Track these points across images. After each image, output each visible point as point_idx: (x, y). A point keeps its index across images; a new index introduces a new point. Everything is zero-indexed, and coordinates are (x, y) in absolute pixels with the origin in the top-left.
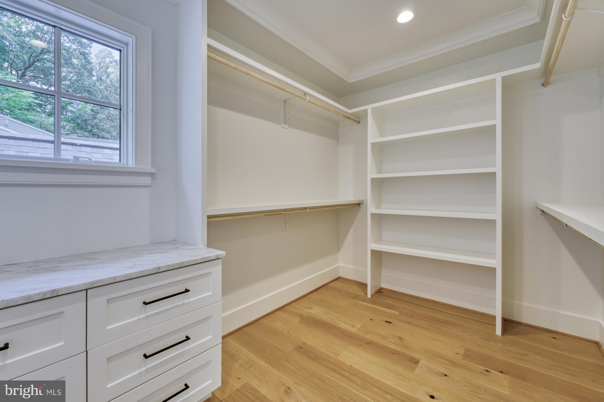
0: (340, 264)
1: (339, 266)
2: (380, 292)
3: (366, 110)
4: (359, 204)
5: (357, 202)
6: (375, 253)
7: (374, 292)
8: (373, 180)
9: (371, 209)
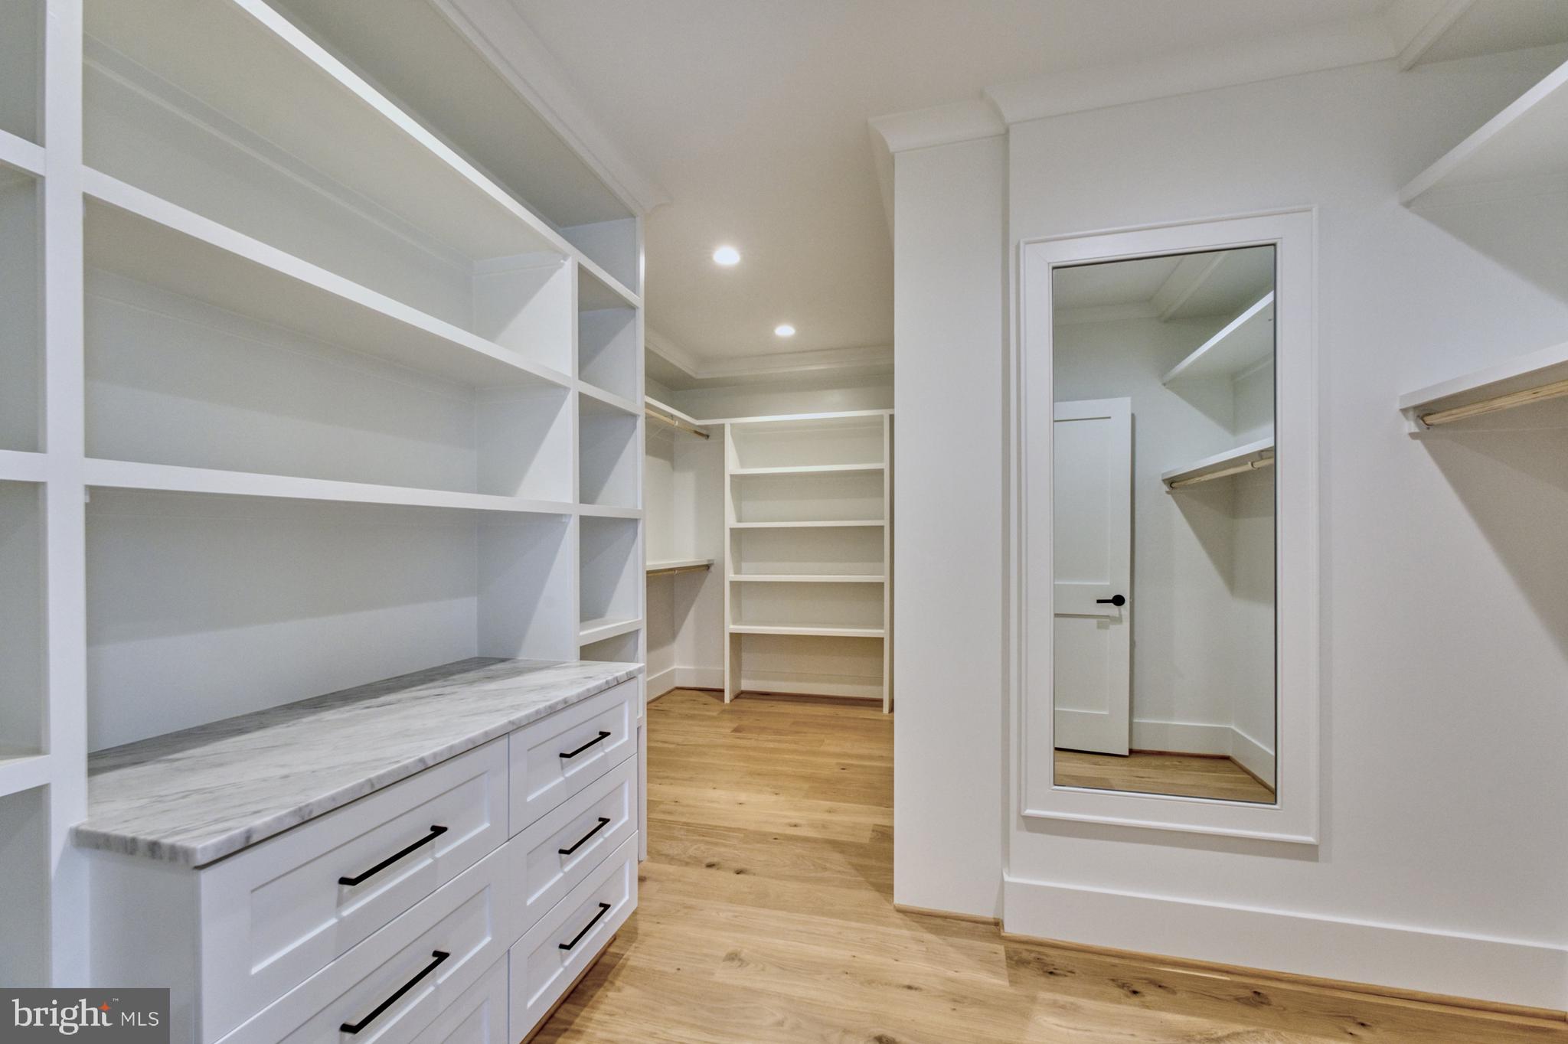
0: (675, 666)
1: (675, 670)
2: (740, 695)
3: (722, 426)
4: (708, 567)
5: (706, 563)
6: (736, 638)
7: (733, 697)
8: (734, 532)
9: (730, 576)
